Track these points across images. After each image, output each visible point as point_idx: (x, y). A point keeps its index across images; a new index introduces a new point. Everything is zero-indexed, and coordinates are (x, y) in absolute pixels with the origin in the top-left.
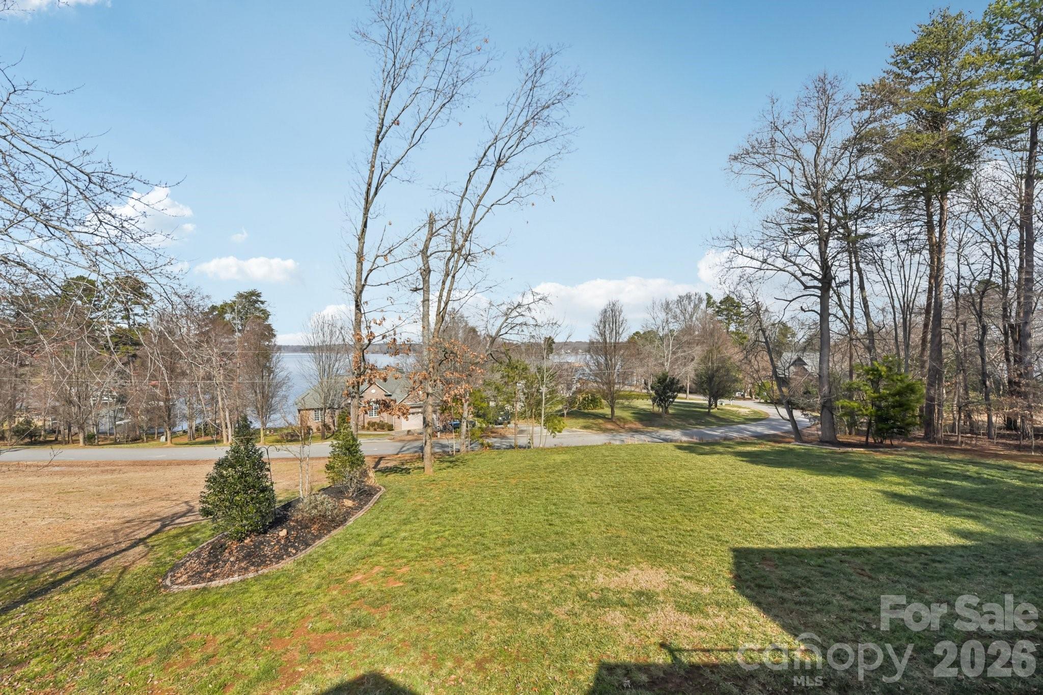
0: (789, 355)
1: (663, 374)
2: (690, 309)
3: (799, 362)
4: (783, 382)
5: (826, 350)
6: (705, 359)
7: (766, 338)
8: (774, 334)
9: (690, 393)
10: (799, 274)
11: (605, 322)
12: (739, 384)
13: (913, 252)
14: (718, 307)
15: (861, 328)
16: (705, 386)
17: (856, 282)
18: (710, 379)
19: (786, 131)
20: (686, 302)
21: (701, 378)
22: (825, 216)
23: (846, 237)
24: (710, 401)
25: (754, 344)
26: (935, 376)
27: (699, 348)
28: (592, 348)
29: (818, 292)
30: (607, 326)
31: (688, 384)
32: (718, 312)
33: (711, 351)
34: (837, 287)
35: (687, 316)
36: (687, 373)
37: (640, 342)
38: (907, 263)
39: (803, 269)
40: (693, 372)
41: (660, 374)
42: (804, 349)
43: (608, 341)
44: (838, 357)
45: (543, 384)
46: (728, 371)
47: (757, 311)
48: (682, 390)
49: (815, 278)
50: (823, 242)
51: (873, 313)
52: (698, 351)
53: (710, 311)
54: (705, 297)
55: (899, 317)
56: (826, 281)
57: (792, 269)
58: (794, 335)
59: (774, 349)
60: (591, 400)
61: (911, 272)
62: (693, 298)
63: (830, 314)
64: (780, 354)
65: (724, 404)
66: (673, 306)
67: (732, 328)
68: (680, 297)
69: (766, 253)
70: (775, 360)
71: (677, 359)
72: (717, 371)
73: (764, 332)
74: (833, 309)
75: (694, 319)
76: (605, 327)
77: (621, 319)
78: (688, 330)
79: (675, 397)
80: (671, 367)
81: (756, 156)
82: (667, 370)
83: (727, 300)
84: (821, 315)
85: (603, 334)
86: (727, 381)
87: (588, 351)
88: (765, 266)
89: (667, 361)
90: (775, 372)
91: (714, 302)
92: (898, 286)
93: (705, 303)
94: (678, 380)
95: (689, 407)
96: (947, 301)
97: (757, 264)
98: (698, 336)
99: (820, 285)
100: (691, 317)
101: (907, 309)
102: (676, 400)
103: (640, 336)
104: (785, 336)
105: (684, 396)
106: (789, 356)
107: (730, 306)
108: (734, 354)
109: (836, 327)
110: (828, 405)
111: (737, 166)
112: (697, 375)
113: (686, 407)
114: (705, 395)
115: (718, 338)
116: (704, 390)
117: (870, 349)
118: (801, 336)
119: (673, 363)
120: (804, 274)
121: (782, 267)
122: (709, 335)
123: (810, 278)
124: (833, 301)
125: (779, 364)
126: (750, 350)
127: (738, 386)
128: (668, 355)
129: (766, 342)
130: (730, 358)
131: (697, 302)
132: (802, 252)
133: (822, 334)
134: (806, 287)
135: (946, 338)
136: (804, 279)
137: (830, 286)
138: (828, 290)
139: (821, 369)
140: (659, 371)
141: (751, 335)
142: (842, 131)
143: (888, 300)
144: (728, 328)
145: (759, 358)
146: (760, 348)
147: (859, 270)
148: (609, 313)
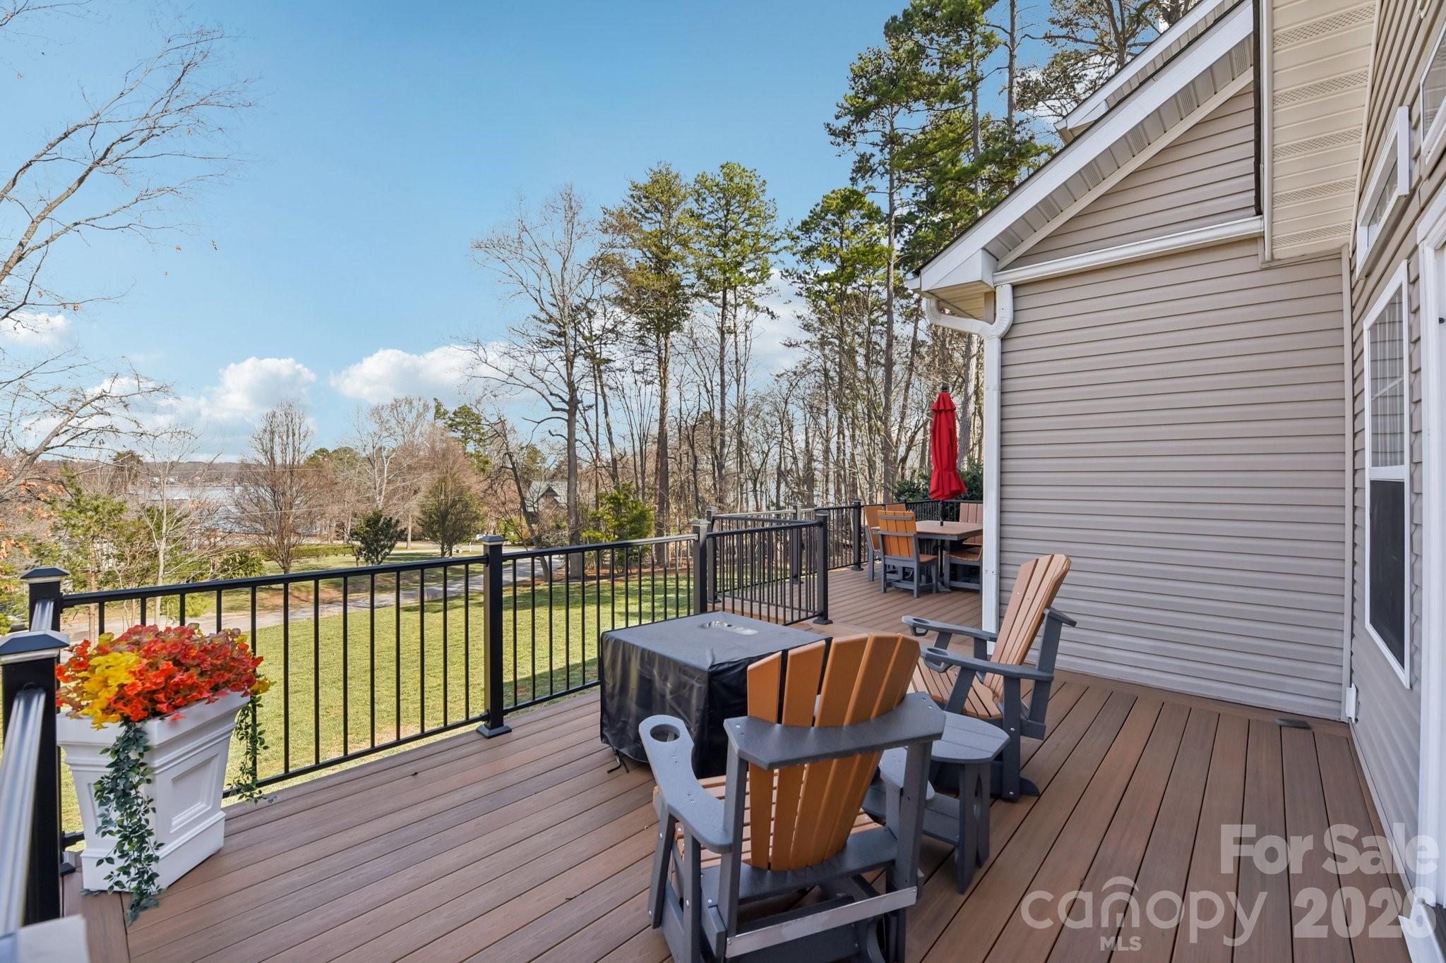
0: (538, 483)
1: (375, 514)
2: (411, 418)
3: (550, 493)
4: (532, 518)
5: (573, 480)
6: (435, 491)
7: (513, 464)
8: (520, 458)
9: (413, 540)
10: (546, 393)
11: (272, 433)
12: (480, 523)
13: (647, 383)
14: (450, 419)
15: (606, 456)
16: (435, 527)
17: (601, 406)
18: (444, 516)
19: (534, 234)
20: (404, 408)
21: (431, 516)
22: (571, 332)
23: (592, 357)
24: (442, 549)
25: (500, 470)
26: (663, 503)
27: (426, 475)
28: (245, 474)
29: (566, 416)
30: (277, 439)
31: (409, 526)
32: (451, 426)
33: (444, 480)
34: (585, 410)
35: (406, 428)
36: (409, 513)
37: (329, 465)
38: (642, 392)
39: (551, 387)
40: (419, 510)
41: (370, 513)
42: (553, 477)
43: (279, 461)
44: (585, 485)
45: (160, 538)
46: (466, 506)
47: (501, 432)
48: (401, 536)
49: (563, 401)
50: (570, 362)
51: (616, 439)
52: (426, 481)
53: (440, 423)
54: (433, 404)
55: (637, 444)
56: (573, 404)
57: (540, 386)
58: (544, 460)
59: (522, 477)
60: (241, 563)
61: (645, 399)
62: (415, 403)
63: (576, 440)
64: (528, 483)
65: (460, 551)
66: (385, 414)
67: (471, 448)
68: (395, 400)
69: (513, 362)
70: (523, 490)
71: (395, 492)
72: (452, 506)
73: (511, 457)
74: (580, 434)
75: (417, 433)
76: (272, 440)
77: (303, 429)
78: (409, 450)
79: (391, 547)
80: (386, 504)
81: (502, 250)
82: (380, 507)
83: (464, 412)
84: (568, 440)
85: (270, 453)
86: (465, 519)
87: (240, 480)
88: (512, 380)
89: (380, 493)
90: (523, 505)
91: (445, 413)
92: (636, 414)
93: (433, 411)
94: (398, 521)
95: (413, 559)
96: (672, 432)
97: (504, 377)
98: (425, 458)
99: (567, 408)
100: (414, 428)
101: (644, 439)
102: (393, 552)
103: (329, 455)
104: (534, 461)
105: (403, 544)
106: (538, 486)
107: (466, 419)
108: (475, 484)
109: (583, 453)
110: (575, 537)
111: (480, 254)
112: (424, 513)
113: (406, 559)
114: (434, 539)
115: (454, 463)
116: (434, 533)
117: (614, 476)
118: (552, 461)
119: (389, 498)
120: (551, 394)
121: (529, 383)
122: (439, 458)
123: (558, 399)
124: (579, 426)
125: (528, 495)
126: (495, 478)
127: (479, 524)
128: (381, 485)
129: (514, 469)
130: (469, 488)
131: (421, 410)
132: (551, 368)
133: (569, 461)
134: (554, 409)
135: (672, 466)
136: (552, 399)
137: (576, 408)
138: (574, 414)
139: (568, 499)
140: (367, 510)
141: (495, 461)
142: (586, 250)
143: (628, 428)
144: (464, 449)
145: (505, 487)
146: (506, 476)
147: (604, 396)
148: (280, 418)
